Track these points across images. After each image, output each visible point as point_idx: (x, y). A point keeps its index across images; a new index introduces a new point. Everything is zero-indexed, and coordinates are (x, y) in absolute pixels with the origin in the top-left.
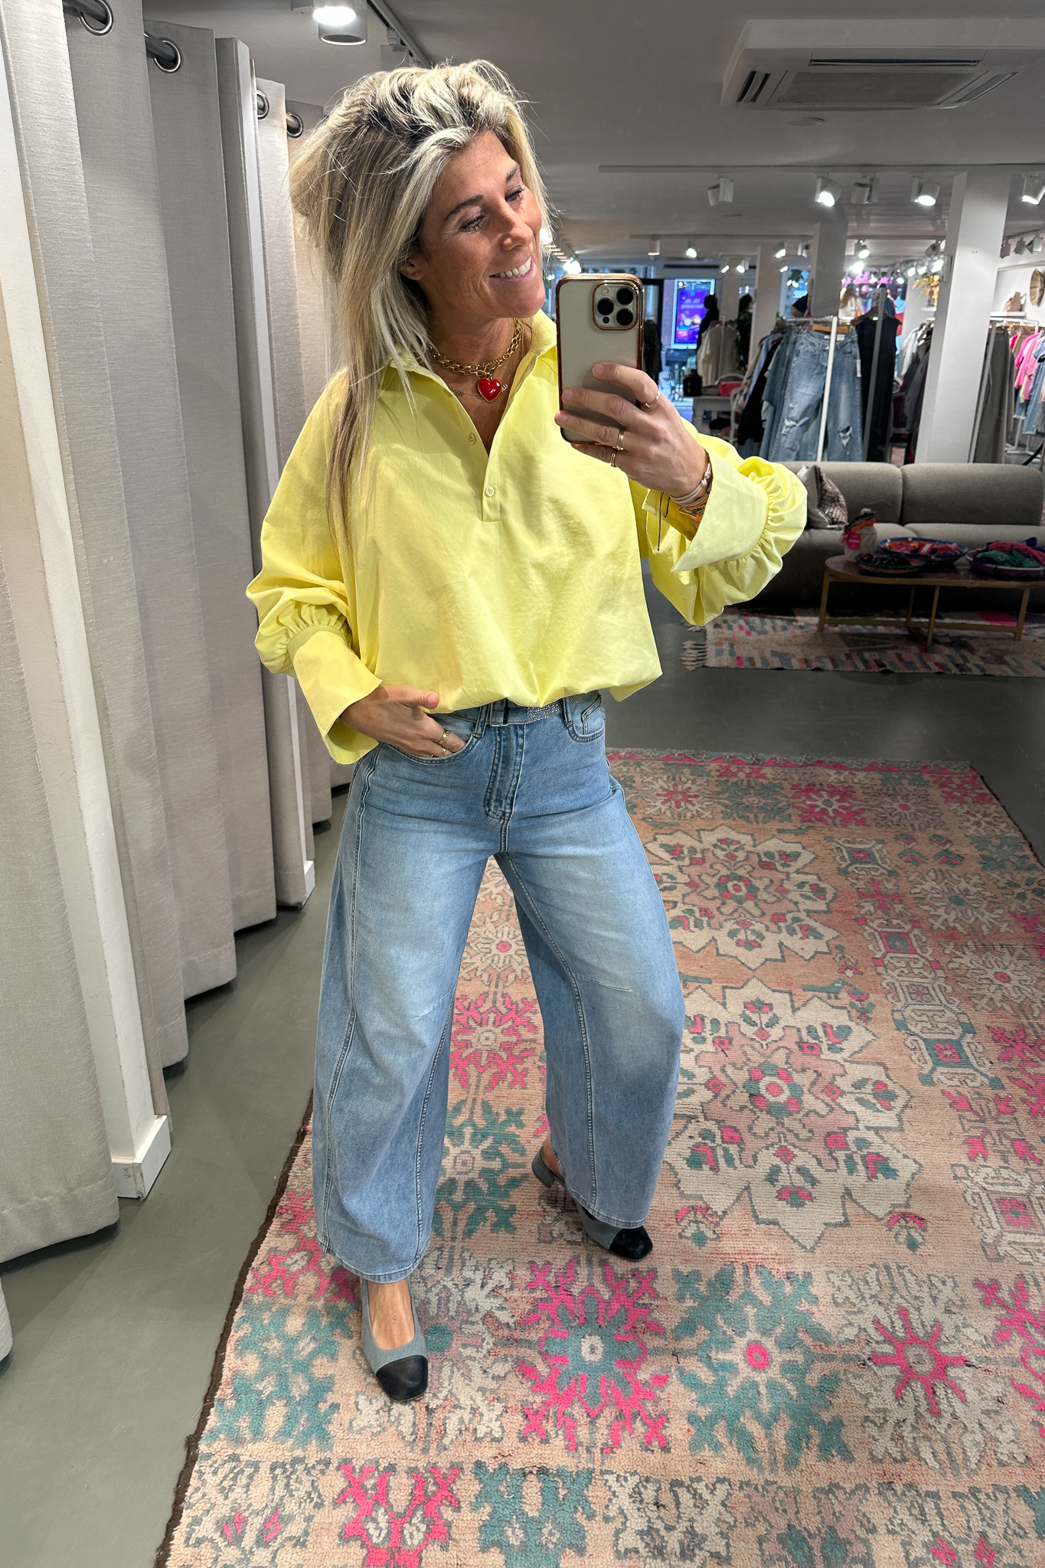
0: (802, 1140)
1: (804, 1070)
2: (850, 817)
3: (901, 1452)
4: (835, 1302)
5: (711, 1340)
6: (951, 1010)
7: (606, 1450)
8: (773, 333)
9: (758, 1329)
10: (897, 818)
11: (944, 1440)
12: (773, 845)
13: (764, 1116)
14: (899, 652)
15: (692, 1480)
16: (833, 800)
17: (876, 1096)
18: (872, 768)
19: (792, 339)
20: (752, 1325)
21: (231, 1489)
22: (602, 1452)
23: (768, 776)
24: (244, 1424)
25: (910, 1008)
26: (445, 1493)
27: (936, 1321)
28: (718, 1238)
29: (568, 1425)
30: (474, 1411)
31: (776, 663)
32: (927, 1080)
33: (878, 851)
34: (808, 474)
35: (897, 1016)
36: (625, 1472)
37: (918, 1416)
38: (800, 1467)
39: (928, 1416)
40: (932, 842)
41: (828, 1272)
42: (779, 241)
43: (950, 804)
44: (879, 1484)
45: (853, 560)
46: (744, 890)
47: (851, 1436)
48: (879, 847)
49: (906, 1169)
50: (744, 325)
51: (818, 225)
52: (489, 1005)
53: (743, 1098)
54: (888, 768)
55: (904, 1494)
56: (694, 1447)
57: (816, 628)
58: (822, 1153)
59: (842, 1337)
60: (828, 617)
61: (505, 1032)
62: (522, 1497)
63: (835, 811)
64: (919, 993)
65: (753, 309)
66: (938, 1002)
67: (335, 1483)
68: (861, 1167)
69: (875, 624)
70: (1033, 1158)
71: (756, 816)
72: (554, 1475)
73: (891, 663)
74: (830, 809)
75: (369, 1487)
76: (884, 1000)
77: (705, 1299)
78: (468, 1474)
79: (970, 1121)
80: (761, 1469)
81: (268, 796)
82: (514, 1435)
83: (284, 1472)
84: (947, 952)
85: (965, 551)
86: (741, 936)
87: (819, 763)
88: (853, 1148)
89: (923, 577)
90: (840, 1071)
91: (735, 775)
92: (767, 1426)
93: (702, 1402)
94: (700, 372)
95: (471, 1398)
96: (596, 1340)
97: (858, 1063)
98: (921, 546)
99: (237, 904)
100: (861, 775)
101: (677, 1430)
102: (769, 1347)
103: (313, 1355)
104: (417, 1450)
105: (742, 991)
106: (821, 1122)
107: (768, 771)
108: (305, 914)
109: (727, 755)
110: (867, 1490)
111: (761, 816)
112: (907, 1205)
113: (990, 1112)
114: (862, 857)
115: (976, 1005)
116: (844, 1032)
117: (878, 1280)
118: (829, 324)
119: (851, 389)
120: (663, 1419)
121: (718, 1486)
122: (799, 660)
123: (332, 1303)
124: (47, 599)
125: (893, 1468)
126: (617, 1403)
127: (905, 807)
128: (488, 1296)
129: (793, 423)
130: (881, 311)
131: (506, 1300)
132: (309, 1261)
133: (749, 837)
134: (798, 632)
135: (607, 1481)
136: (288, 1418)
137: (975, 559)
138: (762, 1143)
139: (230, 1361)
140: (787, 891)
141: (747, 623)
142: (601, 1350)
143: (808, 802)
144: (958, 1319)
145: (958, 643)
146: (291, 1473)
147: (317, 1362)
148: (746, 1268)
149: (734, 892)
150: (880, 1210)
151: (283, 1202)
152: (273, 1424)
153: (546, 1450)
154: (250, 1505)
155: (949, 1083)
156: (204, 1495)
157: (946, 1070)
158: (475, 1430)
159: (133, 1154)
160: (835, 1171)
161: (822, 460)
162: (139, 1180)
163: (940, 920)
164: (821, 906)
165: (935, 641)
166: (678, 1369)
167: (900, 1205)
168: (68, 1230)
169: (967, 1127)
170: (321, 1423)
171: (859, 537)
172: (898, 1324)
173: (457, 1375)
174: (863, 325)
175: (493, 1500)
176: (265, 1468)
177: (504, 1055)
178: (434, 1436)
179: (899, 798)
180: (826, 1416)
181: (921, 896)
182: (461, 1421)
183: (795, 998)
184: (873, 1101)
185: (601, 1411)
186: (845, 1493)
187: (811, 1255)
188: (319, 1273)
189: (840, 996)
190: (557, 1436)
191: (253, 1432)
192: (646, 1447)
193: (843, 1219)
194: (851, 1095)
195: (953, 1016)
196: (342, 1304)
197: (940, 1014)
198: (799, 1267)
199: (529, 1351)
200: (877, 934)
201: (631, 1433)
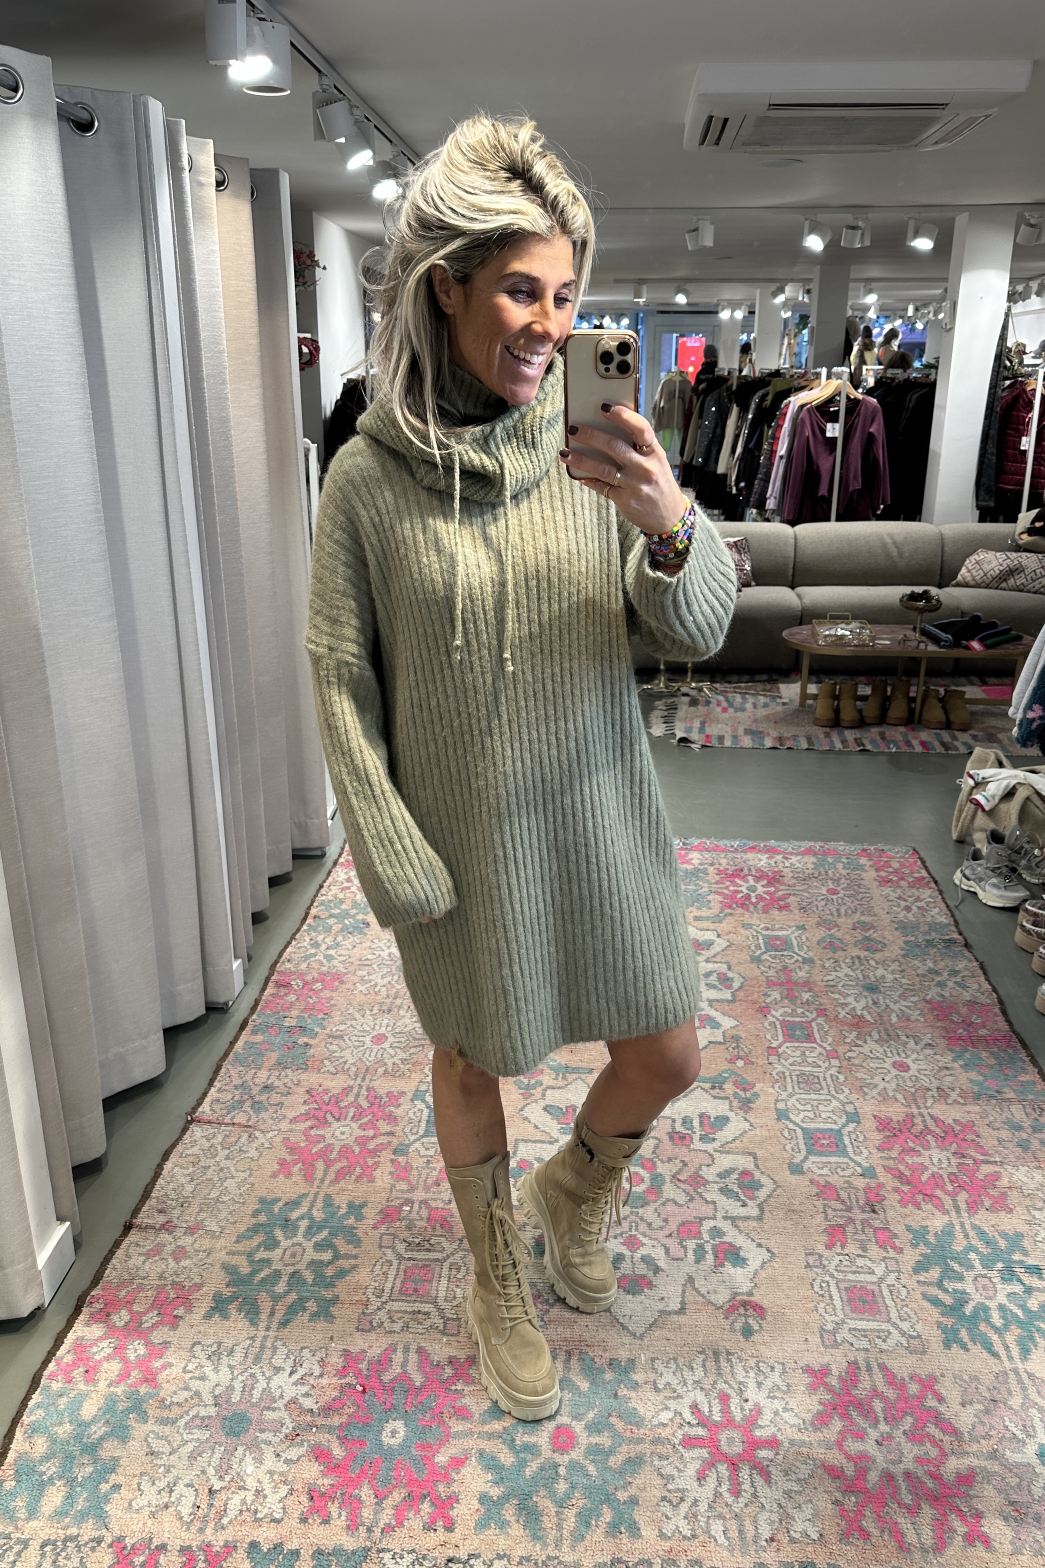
0: (654, 1229)
1: (670, 1160)
2: (773, 903)
3: (693, 1529)
4: (656, 1388)
6: (838, 1099)
7: (388, 1529)
9: (571, 1413)
10: (824, 903)
11: (739, 1518)
16: (760, 885)
17: (742, 1185)
18: (809, 851)
22: (382, 1532)
23: (692, 861)
24: (21, 1503)
25: (796, 1097)
27: (758, 1405)
29: (353, 1506)
30: (258, 1492)
32: (798, 1169)
33: (797, 938)
35: (781, 1105)
36: (404, 1550)
37: (718, 1495)
38: (586, 1543)
39: (728, 1495)
40: (856, 928)
41: (652, 1360)
42: (777, 286)
43: (885, 888)
44: (663, 1560)
47: (644, 1514)
48: (799, 933)
49: (755, 1257)
52: (351, 1098)
54: (825, 853)
56: (480, 1527)
58: (673, 1242)
59: (655, 1422)
61: (363, 1127)
63: (759, 897)
64: (808, 1082)
66: (825, 1091)
67: (104, 1559)
68: (710, 1258)
70: (894, 1248)
72: (330, 1554)
74: (754, 895)
75: (138, 1564)
76: (771, 1090)
78: (241, 1554)
79: (835, 1210)
80: (546, 1546)
82: (297, 1516)
83: (54, 1549)
84: (848, 1040)
87: (752, 848)
88: (706, 1237)
90: (707, 1160)
92: (561, 1505)
93: (497, 1483)
95: (259, 1481)
96: (399, 1425)
97: (729, 1153)
100: (795, 859)
101: (466, 1510)
102: (578, 1430)
103: (102, 1439)
104: (194, 1529)
106: (678, 1211)
107: (692, 856)
110: (650, 1565)
112: (750, 1294)
113: (857, 1202)
114: (779, 944)
115: (866, 1094)
116: (722, 1122)
117: (704, 1366)
120: (453, 1499)
121: (496, 1562)
123: (133, 1389)
125: (680, 1545)
126: (409, 1485)
127: (835, 892)
128: (295, 1384)
131: (313, 1387)
132: (116, 1348)
135: (383, 1558)
136: (67, 1498)
139: (18, 1444)
142: (402, 1433)
143: (733, 888)
144: (778, 1405)
146: (62, 1550)
147: (107, 1445)
148: (568, 1354)
150: (722, 1297)
151: (96, 1292)
152: (50, 1504)
153: (326, 1530)
155: (821, 1172)
157: (820, 1159)
158: (256, 1511)
160: (682, 1259)
163: (847, 1009)
164: (726, 995)
166: (480, 1451)
167: (742, 1294)
169: (830, 1217)
170: (101, 1503)
172: (718, 1408)
173: (249, 1459)
176: (34, 1546)
177: (357, 1149)
178: (213, 1516)
179: (830, 882)
180: (623, 1495)
181: (833, 983)
182: (244, 1502)
184: (737, 1190)
185: (391, 1492)
186: (627, 1566)
187: (638, 1342)
188: (125, 1360)
189: (725, 1086)
190: (340, 1515)
191: (29, 1511)
192: (429, 1527)
193: (679, 1306)
194: (716, 1187)
195: (839, 1105)
196: (143, 1389)
197: (826, 1103)
198: (623, 1354)
199: (327, 1435)
200: (777, 1023)
201: (418, 1512)
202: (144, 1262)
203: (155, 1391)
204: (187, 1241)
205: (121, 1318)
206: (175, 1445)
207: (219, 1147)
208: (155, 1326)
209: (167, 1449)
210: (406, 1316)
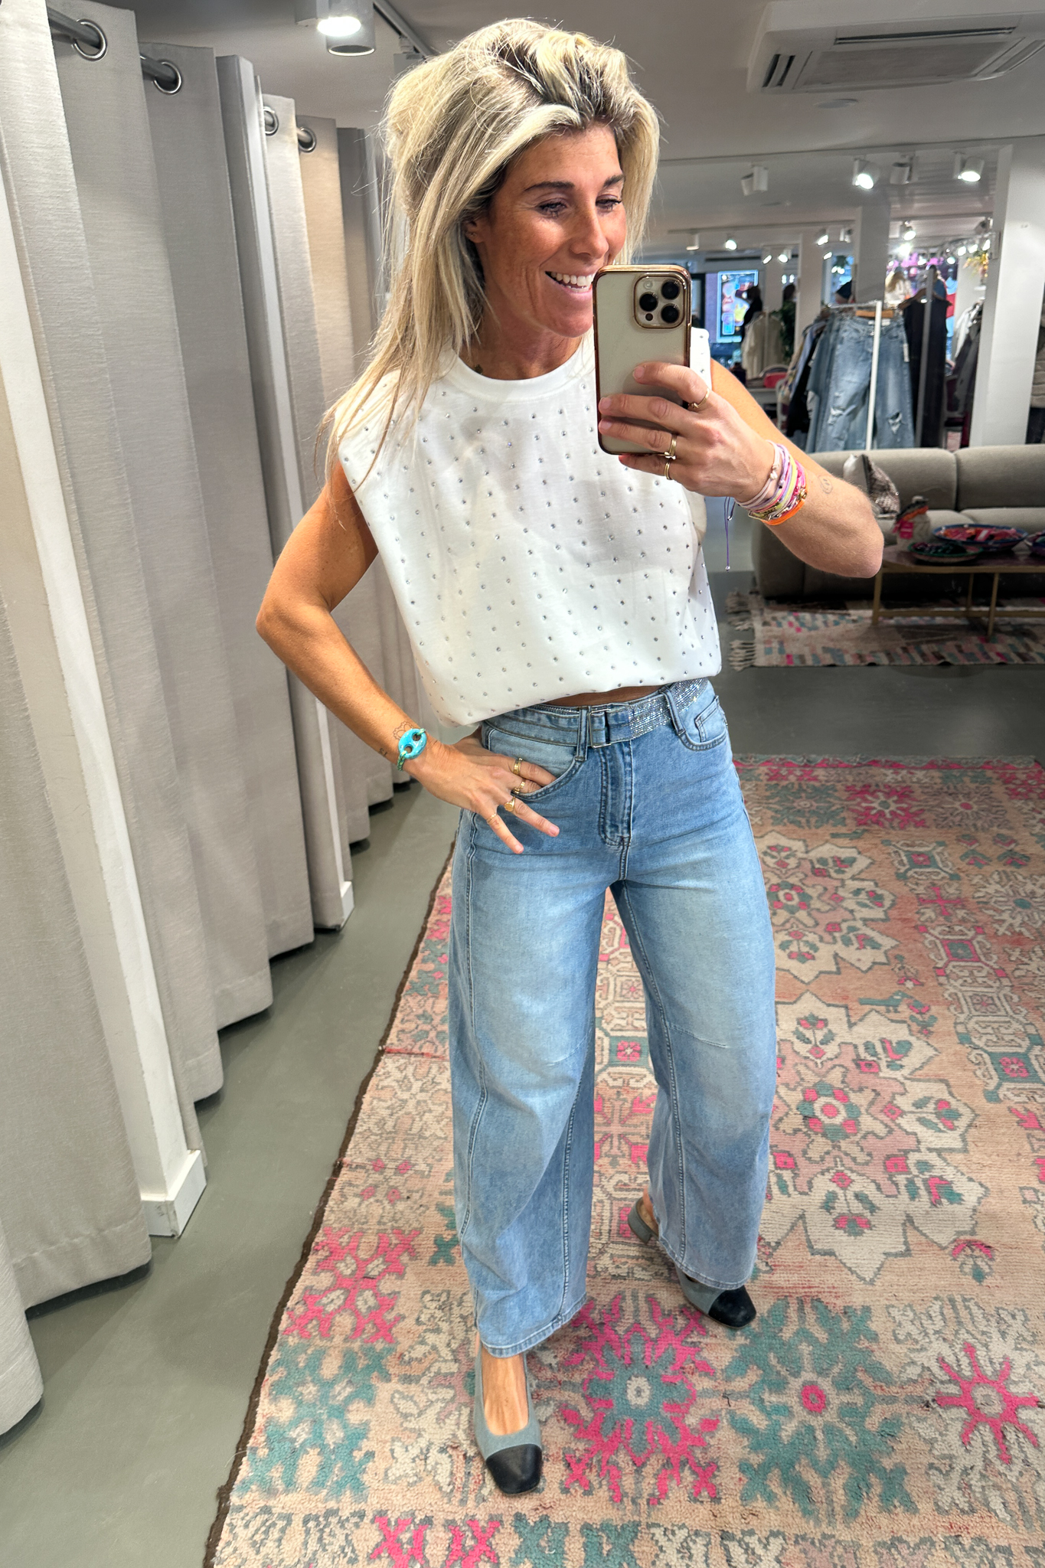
0: (859, 1164)
1: (861, 1090)
2: (910, 819)
3: (969, 1502)
4: (896, 1339)
5: (763, 1381)
6: (1018, 1021)
7: (654, 1501)
8: (817, 321)
9: (814, 1369)
10: (958, 818)
11: (1015, 1489)
12: (827, 850)
13: (820, 1139)
14: (959, 643)
15: (743, 1532)
16: (890, 801)
17: (938, 1115)
18: (932, 766)
19: (835, 327)
20: (807, 1363)
21: (262, 1543)
22: (648, 1504)
23: (821, 778)
24: (276, 1474)
25: (975, 1019)
26: (483, 1548)
27: (1005, 1357)
28: (772, 1270)
29: (611, 1473)
31: (828, 659)
32: (992, 1097)
33: (938, 854)
34: (857, 463)
35: (961, 1029)
36: (673, 1525)
37: (987, 1463)
38: (859, 1520)
39: (998, 1462)
40: (995, 842)
41: (888, 1307)
42: (820, 227)
43: (1015, 801)
44: (945, 1537)
45: (906, 549)
46: (796, 900)
47: (914, 1485)
48: (940, 849)
49: (971, 1193)
50: (788, 316)
51: (859, 209)
53: (795, 1120)
54: (949, 766)
55: (972, 1548)
56: (745, 1498)
57: (869, 622)
58: (882, 1178)
59: (904, 1377)
60: (882, 610)
62: (564, 1552)
63: (892, 813)
64: (983, 1003)
65: (798, 298)
66: (1003, 1013)
67: (369, 1536)
68: (923, 1192)
69: (934, 615)
71: (808, 821)
72: (598, 1530)
73: (951, 655)
74: (887, 811)
75: (404, 1541)
76: (946, 1012)
77: (756, 1336)
79: (1039, 1140)
80: (818, 1522)
81: (300, 819)
82: (556, 1486)
83: (318, 1525)
84: (1013, 958)
85: (1024, 535)
86: (794, 948)
87: (875, 763)
89: (982, 564)
90: (898, 1089)
91: (785, 778)
92: (824, 1474)
93: (755, 1448)
94: (745, 365)
96: (642, 1382)
97: (919, 1080)
98: (978, 533)
99: (273, 929)
100: (920, 774)
101: (729, 1478)
102: (825, 1388)
103: (349, 1400)
104: (455, 1501)
105: (795, 1006)
106: (879, 1144)
107: (820, 773)
108: (342, 936)
109: (776, 757)
110: (933, 1544)
111: (813, 820)
112: (973, 1232)
114: (921, 860)
116: (905, 1047)
117: (942, 1314)
118: (873, 309)
119: (899, 373)
120: (713, 1467)
121: (772, 1540)
122: (852, 656)
123: (369, 1345)
124: (52, 632)
125: (960, 1520)
126: (664, 1451)
127: (967, 806)
129: (838, 412)
130: (929, 292)
132: (345, 1300)
133: (801, 843)
134: (851, 626)
135: (654, 1535)
136: (322, 1467)
137: (1035, 544)
138: (817, 1168)
139: (265, 1407)
140: (842, 899)
141: (797, 619)
142: (648, 1393)
143: (864, 805)
144: (1028, 1357)
145: (1021, 632)
146: (325, 1527)
147: (353, 1407)
148: (801, 1302)
149: (784, 901)
150: (944, 1238)
151: (319, 1238)
152: (306, 1474)
153: (589, 1502)
154: (282, 1560)
155: (1017, 1099)
156: (235, 1550)
157: (1012, 1085)
159: (166, 1192)
160: (895, 1196)
161: (872, 447)
162: (172, 1217)
163: (1006, 925)
164: (878, 913)
165: (997, 629)
166: (729, 1412)
167: (965, 1233)
168: (99, 1272)
169: (1036, 1146)
170: (356, 1473)
171: (911, 526)
172: (965, 1361)
174: (911, 308)
175: (534, 1555)
176: (297, 1521)
178: (472, 1486)
179: (960, 796)
180: (887, 1463)
181: (984, 900)
183: (851, 1013)
184: (936, 1121)
185: (648, 1458)
186: (909, 1547)
187: (870, 1288)
188: (356, 1313)
189: (899, 1009)
190: (601, 1487)
191: (285, 1482)
192: (695, 1498)
193: (904, 1248)
194: (912, 1115)
195: (1020, 1027)
196: (380, 1345)
197: (1006, 1025)
198: (857, 1300)
199: (572, 1394)
200: (938, 941)
201: (679, 1482)
202: (360, 1204)
203: (392, 1346)
204: (396, 1181)
205: (346, 1268)
206: (421, 1405)
207: (412, 1080)
208: (382, 1274)
209: (415, 1412)
210: (630, 1261)
